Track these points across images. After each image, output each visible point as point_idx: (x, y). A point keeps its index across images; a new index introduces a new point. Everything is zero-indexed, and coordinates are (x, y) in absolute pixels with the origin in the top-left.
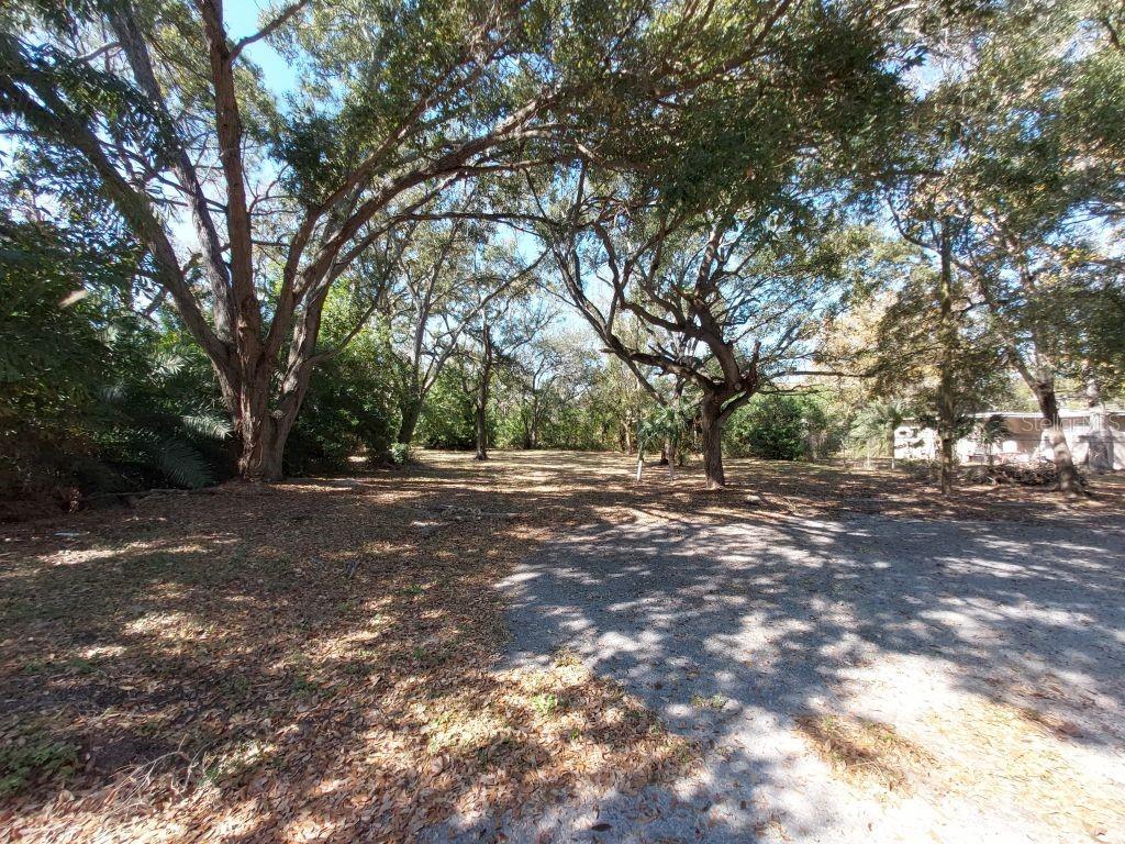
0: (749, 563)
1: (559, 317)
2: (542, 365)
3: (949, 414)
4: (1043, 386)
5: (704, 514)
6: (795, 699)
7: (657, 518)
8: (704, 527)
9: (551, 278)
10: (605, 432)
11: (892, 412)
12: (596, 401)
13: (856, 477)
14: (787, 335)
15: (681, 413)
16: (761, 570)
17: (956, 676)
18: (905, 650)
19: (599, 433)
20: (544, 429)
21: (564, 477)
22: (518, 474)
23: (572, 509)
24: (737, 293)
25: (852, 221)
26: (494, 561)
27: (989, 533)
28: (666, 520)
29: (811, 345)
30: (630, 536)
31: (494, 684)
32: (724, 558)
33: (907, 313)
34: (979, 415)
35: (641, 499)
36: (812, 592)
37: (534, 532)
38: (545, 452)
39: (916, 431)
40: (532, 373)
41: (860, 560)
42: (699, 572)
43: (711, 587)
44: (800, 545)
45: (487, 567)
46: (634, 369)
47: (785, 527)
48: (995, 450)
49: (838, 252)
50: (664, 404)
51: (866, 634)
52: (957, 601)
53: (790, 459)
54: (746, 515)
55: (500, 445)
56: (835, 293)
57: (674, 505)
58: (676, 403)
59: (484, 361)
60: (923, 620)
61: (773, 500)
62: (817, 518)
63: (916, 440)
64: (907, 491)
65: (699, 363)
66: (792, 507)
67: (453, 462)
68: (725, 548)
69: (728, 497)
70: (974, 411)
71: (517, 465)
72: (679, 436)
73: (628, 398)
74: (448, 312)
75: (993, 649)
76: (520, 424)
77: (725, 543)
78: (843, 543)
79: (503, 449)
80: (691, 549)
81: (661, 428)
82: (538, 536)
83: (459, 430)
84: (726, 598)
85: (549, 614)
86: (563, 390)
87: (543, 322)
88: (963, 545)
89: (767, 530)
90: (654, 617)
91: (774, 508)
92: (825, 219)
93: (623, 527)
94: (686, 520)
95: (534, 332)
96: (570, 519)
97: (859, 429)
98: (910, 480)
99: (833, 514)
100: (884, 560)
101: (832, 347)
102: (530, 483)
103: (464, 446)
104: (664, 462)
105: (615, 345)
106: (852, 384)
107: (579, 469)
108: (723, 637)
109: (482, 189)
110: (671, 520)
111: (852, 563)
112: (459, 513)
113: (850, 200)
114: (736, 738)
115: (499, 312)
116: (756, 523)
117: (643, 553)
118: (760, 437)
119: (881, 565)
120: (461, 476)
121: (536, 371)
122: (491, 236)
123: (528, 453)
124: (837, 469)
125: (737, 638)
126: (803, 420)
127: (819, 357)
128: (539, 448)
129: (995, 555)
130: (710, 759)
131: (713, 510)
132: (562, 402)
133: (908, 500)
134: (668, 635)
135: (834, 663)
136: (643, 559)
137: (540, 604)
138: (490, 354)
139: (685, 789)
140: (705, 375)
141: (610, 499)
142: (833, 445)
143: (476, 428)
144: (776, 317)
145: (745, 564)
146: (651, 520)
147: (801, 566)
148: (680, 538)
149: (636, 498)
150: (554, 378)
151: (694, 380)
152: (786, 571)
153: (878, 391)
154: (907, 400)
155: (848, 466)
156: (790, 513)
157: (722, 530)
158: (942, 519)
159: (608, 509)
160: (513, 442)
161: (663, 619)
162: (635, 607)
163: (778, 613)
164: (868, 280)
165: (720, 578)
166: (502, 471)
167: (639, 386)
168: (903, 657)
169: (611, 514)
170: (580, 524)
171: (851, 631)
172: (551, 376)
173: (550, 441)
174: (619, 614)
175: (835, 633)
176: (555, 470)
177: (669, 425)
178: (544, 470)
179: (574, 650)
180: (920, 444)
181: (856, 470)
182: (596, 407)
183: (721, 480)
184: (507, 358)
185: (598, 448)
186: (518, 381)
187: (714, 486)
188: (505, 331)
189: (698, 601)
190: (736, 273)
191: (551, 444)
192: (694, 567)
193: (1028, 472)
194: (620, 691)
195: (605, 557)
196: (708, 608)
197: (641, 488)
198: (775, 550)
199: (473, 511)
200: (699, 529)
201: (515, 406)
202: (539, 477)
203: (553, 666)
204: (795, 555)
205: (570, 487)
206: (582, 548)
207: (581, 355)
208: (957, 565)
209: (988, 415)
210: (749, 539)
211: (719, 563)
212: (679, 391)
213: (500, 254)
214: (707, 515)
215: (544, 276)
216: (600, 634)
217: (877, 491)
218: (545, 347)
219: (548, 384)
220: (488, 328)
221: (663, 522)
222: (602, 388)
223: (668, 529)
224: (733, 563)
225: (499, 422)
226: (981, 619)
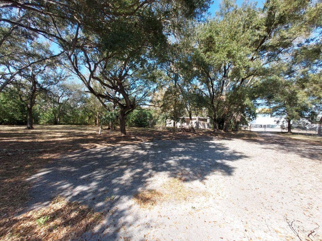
0: (129, 156)
1: (71, 77)
2: (63, 94)
3: (176, 117)
4: (190, 112)
5: (119, 143)
6: (134, 190)
7: (104, 146)
8: (118, 147)
9: (66, 62)
10: (89, 119)
11: (166, 116)
12: (86, 109)
13: (158, 131)
14: (144, 95)
15: (115, 114)
16: (132, 157)
17: (170, 174)
18: (161, 171)
19: (87, 119)
20: (64, 117)
21: (70, 134)
22: (48, 134)
23: (71, 146)
24: (132, 81)
25: (159, 69)
26: (27, 170)
27: (180, 142)
28: (107, 146)
29: (150, 98)
30: (93, 152)
31: (16, 221)
32: (122, 155)
33: (169, 94)
34: (181, 117)
35: (99, 140)
36: (143, 161)
37: (52, 156)
38: (64, 126)
39: (170, 121)
40: (57, 96)
41: (156, 151)
42: (114, 161)
43: (117, 164)
44: (142, 149)
45: (23, 172)
46: (99, 99)
47: (140, 145)
48: (183, 125)
49: (156, 76)
50: (110, 111)
51: (154, 169)
52: (172, 158)
53: (144, 127)
54: (131, 143)
55: (42, 123)
56: (155, 86)
57: (110, 141)
58: (113, 111)
59: (32, 88)
60: (165, 163)
61: (138, 138)
62: (148, 142)
63: (170, 123)
64: (167, 134)
65: (119, 99)
66: (142, 140)
67: (12, 130)
68: (123, 152)
69: (127, 138)
70: (180, 116)
71: (49, 131)
72: (114, 121)
73: (98, 108)
74: (10, 64)
75: (176, 167)
76: (52, 115)
77: (124, 151)
78: (153, 148)
79: (43, 124)
80: (113, 154)
81: (108, 118)
82: (54, 157)
83: (17, 116)
84: (121, 167)
85: (53, 185)
86: (72, 104)
87: (63, 78)
88: (175, 145)
89: (135, 146)
90: (96, 177)
91: (138, 140)
92: (153, 67)
93: (91, 150)
94: (113, 146)
95: (58, 81)
96: (70, 149)
97: (160, 120)
98: (168, 132)
99: (151, 141)
100: (160, 151)
101: (154, 99)
102: (54, 137)
103: (19, 123)
104: (109, 129)
105: (91, 90)
106: (158, 109)
107: (77, 131)
108: (118, 178)
109: (27, 16)
110: (108, 146)
111: (154, 152)
112: (10, 152)
113: (158, 63)
114: (117, 206)
115: (40, 70)
116: (133, 144)
117: (97, 157)
118: (137, 121)
119: (159, 152)
120: (15, 136)
121: (60, 96)
122: (35, 38)
123: (55, 126)
124: (154, 129)
125: (122, 177)
126: (148, 117)
127: (151, 101)
128: (61, 124)
129: (180, 147)
130: (107, 216)
131: (122, 142)
132: (71, 108)
133: (167, 136)
134: (100, 182)
135: (146, 178)
136: (97, 159)
137: (50, 182)
138: (35, 86)
139: (97, 229)
140: (121, 103)
141: (87, 141)
142: (154, 123)
143: (27, 116)
144: (142, 90)
145: (128, 156)
146: (101, 147)
147: (142, 155)
148: (110, 151)
149: (97, 140)
150: (68, 99)
151: (117, 104)
152: (138, 157)
153: (163, 111)
154: (169, 113)
155: (157, 129)
156: (142, 141)
157: (123, 147)
158: (173, 140)
159: (86, 144)
160: (48, 122)
161: (99, 177)
162: (90, 175)
163: (134, 168)
164: (162, 84)
165: (120, 162)
166: (40, 133)
167: (101, 105)
168: (160, 173)
169: (87, 146)
170: (74, 151)
171: (151, 169)
172: (67, 98)
173: (66, 122)
174: (84, 179)
175: (147, 170)
176: (67, 132)
177: (111, 117)
178: (62, 132)
179: (62, 196)
180: (171, 123)
181: (159, 130)
182: (85, 110)
183: (125, 133)
184: (45, 89)
185: (86, 124)
186: (51, 99)
187: (123, 135)
188: (43, 78)
189: (112, 169)
190: (131, 75)
191: (67, 122)
192: (113, 159)
193: (187, 129)
194: (78, 205)
195: (82, 160)
196: (115, 171)
197: (100, 137)
198: (137, 151)
199: (19, 150)
200: (117, 148)
201: (49, 108)
202: (59, 135)
203: (51, 205)
204: (141, 152)
205: (72, 138)
206: (73, 159)
207: (80, 92)
208: (174, 150)
209: (182, 117)
210: (130, 149)
211: (121, 157)
212: (114, 107)
213: (40, 46)
214: (120, 143)
215: (63, 61)
216: (75, 187)
217: (162, 134)
218: (63, 87)
219: (66, 101)
220: (34, 76)
221: (106, 147)
222: (88, 104)
223: (107, 149)
224: (125, 156)
225: (41, 114)
226: (175, 161)
